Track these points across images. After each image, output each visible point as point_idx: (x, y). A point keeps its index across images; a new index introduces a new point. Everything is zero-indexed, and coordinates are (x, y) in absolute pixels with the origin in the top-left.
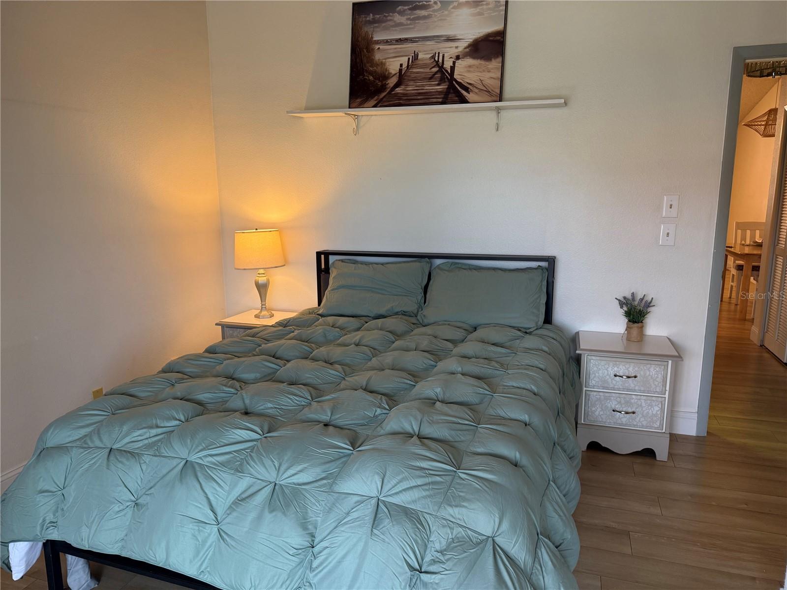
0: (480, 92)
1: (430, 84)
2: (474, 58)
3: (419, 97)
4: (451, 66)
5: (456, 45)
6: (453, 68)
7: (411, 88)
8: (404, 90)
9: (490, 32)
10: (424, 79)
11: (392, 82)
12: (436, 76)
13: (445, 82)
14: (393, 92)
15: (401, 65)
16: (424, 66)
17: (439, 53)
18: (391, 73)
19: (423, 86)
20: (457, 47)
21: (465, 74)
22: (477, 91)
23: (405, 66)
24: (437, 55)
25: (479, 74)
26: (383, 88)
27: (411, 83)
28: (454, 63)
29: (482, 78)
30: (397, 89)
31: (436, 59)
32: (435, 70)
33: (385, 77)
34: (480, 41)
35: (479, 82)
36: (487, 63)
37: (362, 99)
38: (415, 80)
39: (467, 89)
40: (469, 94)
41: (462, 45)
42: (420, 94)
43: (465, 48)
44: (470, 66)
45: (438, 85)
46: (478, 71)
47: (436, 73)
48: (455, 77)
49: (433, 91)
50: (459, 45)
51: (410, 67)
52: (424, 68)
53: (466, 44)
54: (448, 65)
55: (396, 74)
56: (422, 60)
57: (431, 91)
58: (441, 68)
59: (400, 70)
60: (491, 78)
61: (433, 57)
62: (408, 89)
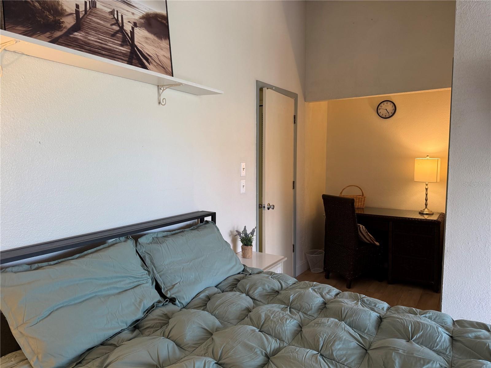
0: (157, 65)
1: (113, 42)
2: (149, 31)
3: (104, 52)
4: (130, 31)
5: (133, 12)
6: (132, 33)
7: (92, 38)
8: (85, 38)
9: (158, 13)
10: (106, 33)
11: (69, 22)
12: (118, 35)
13: (127, 45)
14: (71, 36)
15: (77, 6)
16: (104, 19)
17: (117, 11)
18: (65, 10)
19: (106, 40)
20: (133, 14)
21: (143, 44)
22: (155, 64)
23: (82, 8)
24: (116, 13)
25: (155, 49)
26: (57, 25)
27: (93, 32)
28: (133, 28)
29: (158, 54)
30: (76, 33)
31: (116, 16)
32: (116, 28)
33: (58, 12)
34: (150, 17)
35: (156, 56)
36: (159, 41)
37: (24, 29)
38: (96, 30)
39: (147, 60)
40: (150, 65)
41: (137, 15)
42: (104, 49)
43: (140, 18)
44: (147, 38)
45: (122, 45)
46: (154, 46)
47: (117, 32)
48: (136, 43)
49: (117, 50)
50: (135, 13)
51: (88, 13)
52: (104, 21)
53: (141, 15)
54: (128, 28)
55: (71, 14)
56: (101, 11)
57: (115, 49)
58: (122, 28)
59: (77, 12)
60: (164, 56)
61: (112, 13)
62: (89, 38)
